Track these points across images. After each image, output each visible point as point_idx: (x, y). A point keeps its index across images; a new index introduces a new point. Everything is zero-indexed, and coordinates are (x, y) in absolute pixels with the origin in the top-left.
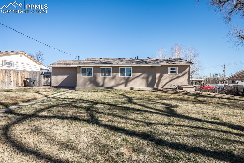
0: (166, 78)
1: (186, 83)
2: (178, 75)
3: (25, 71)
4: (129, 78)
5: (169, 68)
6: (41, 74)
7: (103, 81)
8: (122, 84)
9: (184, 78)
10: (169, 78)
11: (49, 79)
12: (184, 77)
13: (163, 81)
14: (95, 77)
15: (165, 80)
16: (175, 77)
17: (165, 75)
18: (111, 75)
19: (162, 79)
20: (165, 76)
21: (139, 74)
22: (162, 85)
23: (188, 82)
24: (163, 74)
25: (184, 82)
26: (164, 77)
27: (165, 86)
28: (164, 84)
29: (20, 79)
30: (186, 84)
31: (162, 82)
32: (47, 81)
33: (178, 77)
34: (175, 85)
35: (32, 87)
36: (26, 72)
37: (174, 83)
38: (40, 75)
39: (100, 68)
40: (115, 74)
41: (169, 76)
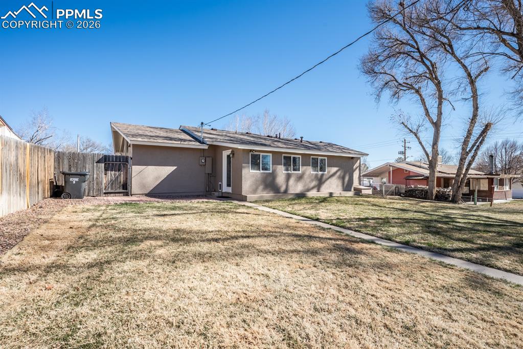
4: (322, 175)
6: (98, 162)
7: (286, 183)
8: (314, 187)
11: (120, 175)
18: (299, 171)
21: (335, 169)
32: (114, 179)
38: (95, 164)
39: (283, 155)
40: (305, 167)
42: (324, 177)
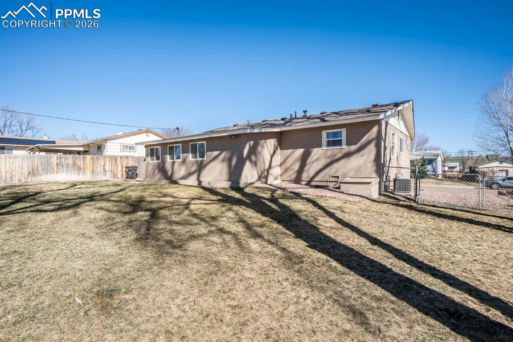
0: (317, 160)
1: (368, 171)
2: (345, 148)
3: (129, 156)
4: (202, 161)
5: (324, 134)
7: (172, 169)
8: (194, 172)
9: (365, 157)
10: (325, 157)
12: (362, 155)
13: (310, 167)
14: (164, 162)
15: (315, 164)
16: (339, 155)
17: (316, 152)
18: (180, 157)
19: (309, 161)
20: (315, 154)
21: (216, 153)
22: (307, 177)
23: (374, 168)
24: (312, 149)
25: (363, 168)
26: (313, 156)
27: (315, 179)
28: (312, 173)
29: (120, 168)
30: (370, 173)
31: (307, 170)
33: (348, 155)
34: (338, 177)
35: (132, 179)
36: (130, 158)
37: (336, 172)
39: (168, 146)
40: (185, 155)
41: (325, 152)
42: (204, 163)
